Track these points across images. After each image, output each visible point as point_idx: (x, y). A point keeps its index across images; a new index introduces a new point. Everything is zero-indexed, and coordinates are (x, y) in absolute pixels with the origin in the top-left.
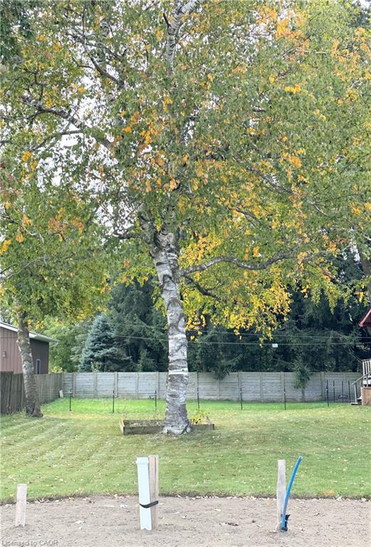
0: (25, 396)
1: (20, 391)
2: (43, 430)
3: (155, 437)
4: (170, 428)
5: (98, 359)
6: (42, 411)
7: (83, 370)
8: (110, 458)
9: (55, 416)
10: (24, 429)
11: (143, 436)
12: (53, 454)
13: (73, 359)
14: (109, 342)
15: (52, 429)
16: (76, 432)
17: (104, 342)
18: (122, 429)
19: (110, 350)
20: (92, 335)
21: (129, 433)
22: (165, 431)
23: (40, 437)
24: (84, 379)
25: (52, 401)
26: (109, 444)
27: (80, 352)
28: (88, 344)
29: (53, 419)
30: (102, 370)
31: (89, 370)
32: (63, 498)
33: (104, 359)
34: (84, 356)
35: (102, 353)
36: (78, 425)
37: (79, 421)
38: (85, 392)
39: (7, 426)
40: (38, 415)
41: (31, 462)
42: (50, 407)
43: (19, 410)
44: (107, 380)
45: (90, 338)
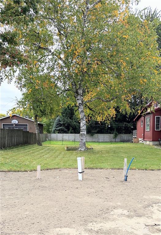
0: (37, 139)
1: (35, 138)
2: (43, 149)
3: (76, 151)
4: (81, 149)
5: (57, 130)
6: (42, 144)
7: (53, 133)
8: (64, 157)
9: (46, 145)
10: (37, 149)
11: (72, 151)
12: (47, 156)
13: (50, 130)
14: (61, 125)
15: (45, 149)
16: (53, 150)
17: (59, 125)
18: (66, 149)
19: (61, 128)
20: (56, 123)
21: (68, 150)
22: (79, 150)
23: (42, 151)
24: (53, 136)
25: (45, 141)
26: (63, 153)
27: (52, 128)
28: (54, 125)
29: (45, 146)
30: (59, 133)
31: (55, 133)
32: (51, 169)
33: (59, 130)
34: (53, 129)
35: (59, 128)
36: (53, 148)
37: (53, 147)
38: (54, 139)
39: (32, 148)
40: (41, 145)
41: (40, 158)
42: (44, 143)
43: (35, 143)
44: (60, 136)
45: (55, 124)
